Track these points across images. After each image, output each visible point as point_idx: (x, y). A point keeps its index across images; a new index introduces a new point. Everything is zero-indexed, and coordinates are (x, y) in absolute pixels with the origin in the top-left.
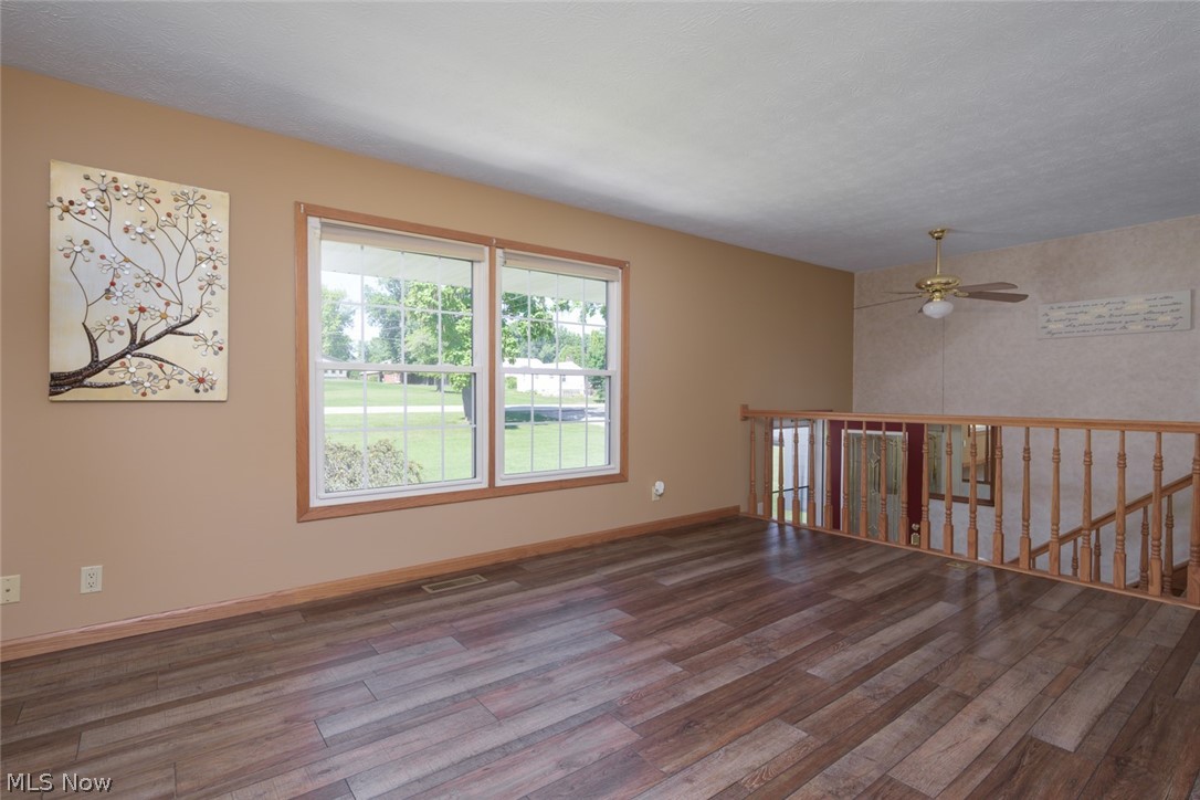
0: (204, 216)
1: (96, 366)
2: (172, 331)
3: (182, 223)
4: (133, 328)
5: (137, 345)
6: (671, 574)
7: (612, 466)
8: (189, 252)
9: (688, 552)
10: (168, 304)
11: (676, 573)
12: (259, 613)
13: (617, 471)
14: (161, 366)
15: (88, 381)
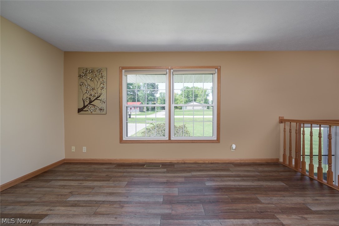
0: (102, 74)
1: (85, 107)
2: (96, 99)
3: (98, 76)
4: (90, 98)
5: (91, 102)
6: (214, 181)
7: (214, 137)
8: (99, 82)
9: (234, 173)
10: (95, 93)
11: (217, 181)
12: (111, 163)
13: (216, 139)
14: (94, 107)
15: (84, 110)
